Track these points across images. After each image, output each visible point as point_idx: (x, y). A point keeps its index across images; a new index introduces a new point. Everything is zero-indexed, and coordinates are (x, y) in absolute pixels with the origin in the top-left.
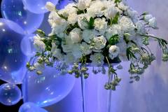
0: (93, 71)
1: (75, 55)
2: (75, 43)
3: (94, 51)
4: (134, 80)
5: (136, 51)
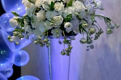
1: (40, 30)
2: (40, 21)
3: (54, 26)
5: (86, 26)
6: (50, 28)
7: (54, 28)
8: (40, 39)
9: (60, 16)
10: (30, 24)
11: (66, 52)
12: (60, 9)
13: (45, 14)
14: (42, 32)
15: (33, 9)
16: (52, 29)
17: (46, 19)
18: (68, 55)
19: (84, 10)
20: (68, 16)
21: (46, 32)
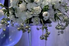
0: (37, 28)
1: (23, 19)
2: (22, 11)
3: (34, 15)
4: (60, 33)
5: (60, 15)
6: (31, 16)
7: (34, 17)
8: (22, 26)
9: (39, 7)
10: (14, 14)
11: (44, 37)
12: (38, 1)
13: (26, 5)
14: (24, 20)
15: (16, 2)
16: (32, 18)
17: (27, 10)
18: (46, 39)
19: (58, 2)
20: (45, 6)
21: (27, 20)
